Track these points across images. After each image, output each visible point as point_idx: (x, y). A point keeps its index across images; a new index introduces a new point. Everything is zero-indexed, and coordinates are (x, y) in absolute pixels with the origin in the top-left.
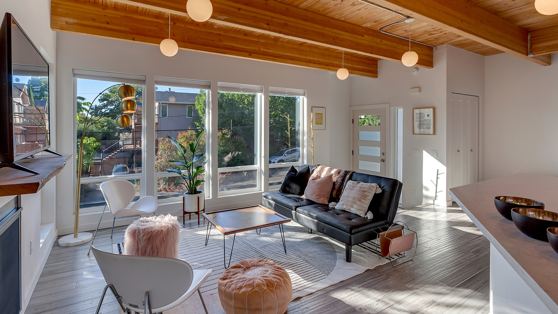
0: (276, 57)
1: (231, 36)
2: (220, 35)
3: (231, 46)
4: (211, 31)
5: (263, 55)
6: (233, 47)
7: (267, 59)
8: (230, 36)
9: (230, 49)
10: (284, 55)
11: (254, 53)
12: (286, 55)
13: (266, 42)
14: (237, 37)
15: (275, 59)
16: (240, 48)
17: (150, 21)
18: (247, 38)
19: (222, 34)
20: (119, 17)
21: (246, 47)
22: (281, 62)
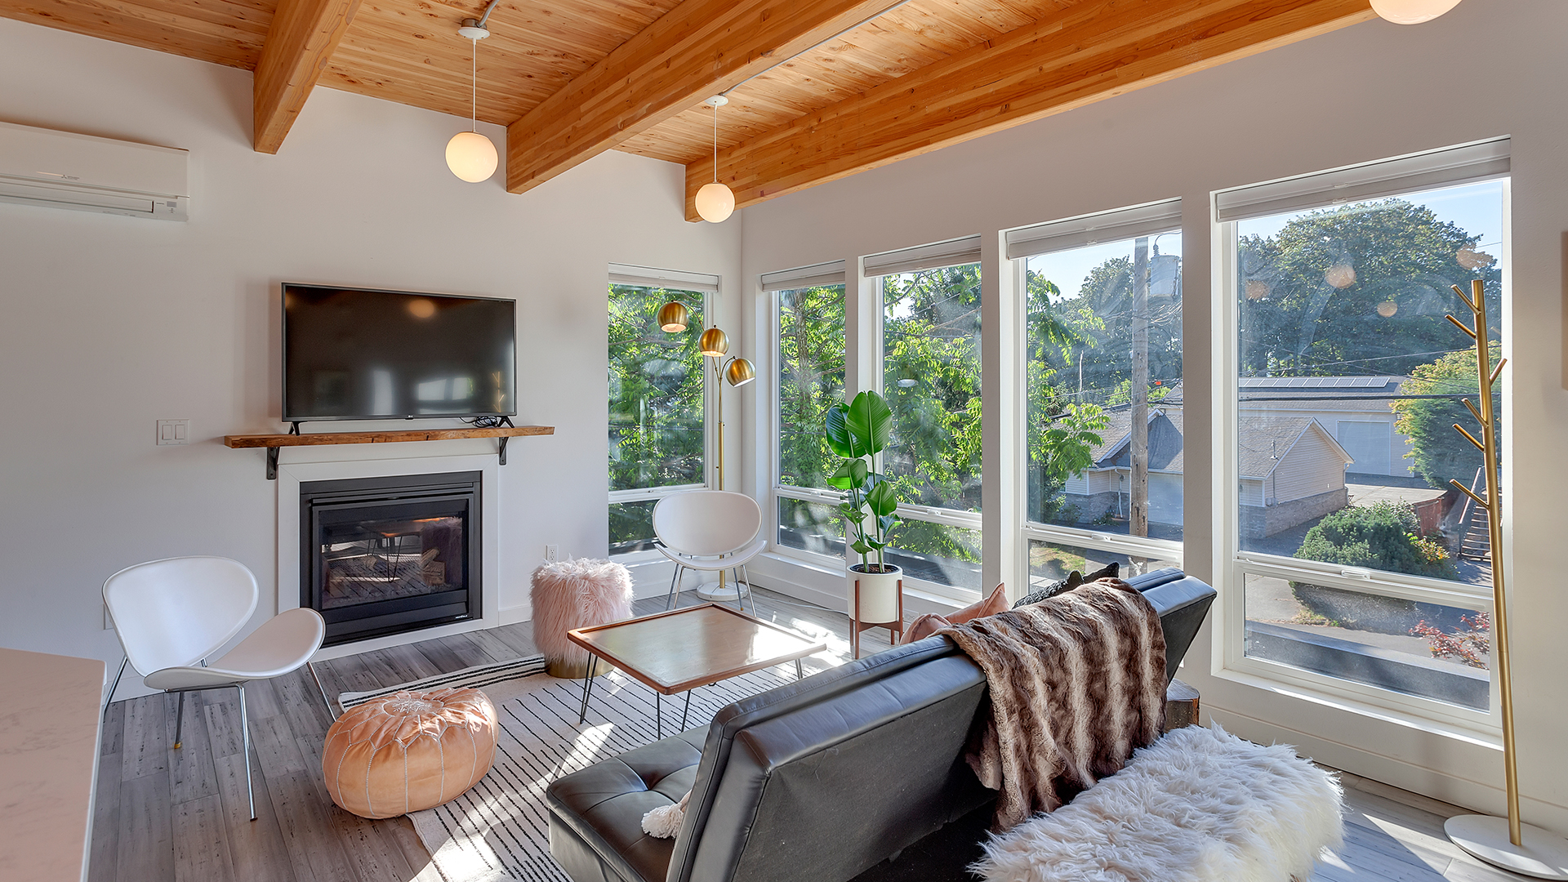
1: (943, 77)
3: (943, 110)
4: (891, 95)
5: (1057, 85)
6: (950, 108)
8: (940, 77)
11: (1019, 96)
12: (1170, 31)
13: (1066, 26)
14: (959, 71)
15: (1115, 77)
16: (971, 102)
18: (993, 54)
20: (744, 158)
21: (991, 89)
22: (1142, 77)
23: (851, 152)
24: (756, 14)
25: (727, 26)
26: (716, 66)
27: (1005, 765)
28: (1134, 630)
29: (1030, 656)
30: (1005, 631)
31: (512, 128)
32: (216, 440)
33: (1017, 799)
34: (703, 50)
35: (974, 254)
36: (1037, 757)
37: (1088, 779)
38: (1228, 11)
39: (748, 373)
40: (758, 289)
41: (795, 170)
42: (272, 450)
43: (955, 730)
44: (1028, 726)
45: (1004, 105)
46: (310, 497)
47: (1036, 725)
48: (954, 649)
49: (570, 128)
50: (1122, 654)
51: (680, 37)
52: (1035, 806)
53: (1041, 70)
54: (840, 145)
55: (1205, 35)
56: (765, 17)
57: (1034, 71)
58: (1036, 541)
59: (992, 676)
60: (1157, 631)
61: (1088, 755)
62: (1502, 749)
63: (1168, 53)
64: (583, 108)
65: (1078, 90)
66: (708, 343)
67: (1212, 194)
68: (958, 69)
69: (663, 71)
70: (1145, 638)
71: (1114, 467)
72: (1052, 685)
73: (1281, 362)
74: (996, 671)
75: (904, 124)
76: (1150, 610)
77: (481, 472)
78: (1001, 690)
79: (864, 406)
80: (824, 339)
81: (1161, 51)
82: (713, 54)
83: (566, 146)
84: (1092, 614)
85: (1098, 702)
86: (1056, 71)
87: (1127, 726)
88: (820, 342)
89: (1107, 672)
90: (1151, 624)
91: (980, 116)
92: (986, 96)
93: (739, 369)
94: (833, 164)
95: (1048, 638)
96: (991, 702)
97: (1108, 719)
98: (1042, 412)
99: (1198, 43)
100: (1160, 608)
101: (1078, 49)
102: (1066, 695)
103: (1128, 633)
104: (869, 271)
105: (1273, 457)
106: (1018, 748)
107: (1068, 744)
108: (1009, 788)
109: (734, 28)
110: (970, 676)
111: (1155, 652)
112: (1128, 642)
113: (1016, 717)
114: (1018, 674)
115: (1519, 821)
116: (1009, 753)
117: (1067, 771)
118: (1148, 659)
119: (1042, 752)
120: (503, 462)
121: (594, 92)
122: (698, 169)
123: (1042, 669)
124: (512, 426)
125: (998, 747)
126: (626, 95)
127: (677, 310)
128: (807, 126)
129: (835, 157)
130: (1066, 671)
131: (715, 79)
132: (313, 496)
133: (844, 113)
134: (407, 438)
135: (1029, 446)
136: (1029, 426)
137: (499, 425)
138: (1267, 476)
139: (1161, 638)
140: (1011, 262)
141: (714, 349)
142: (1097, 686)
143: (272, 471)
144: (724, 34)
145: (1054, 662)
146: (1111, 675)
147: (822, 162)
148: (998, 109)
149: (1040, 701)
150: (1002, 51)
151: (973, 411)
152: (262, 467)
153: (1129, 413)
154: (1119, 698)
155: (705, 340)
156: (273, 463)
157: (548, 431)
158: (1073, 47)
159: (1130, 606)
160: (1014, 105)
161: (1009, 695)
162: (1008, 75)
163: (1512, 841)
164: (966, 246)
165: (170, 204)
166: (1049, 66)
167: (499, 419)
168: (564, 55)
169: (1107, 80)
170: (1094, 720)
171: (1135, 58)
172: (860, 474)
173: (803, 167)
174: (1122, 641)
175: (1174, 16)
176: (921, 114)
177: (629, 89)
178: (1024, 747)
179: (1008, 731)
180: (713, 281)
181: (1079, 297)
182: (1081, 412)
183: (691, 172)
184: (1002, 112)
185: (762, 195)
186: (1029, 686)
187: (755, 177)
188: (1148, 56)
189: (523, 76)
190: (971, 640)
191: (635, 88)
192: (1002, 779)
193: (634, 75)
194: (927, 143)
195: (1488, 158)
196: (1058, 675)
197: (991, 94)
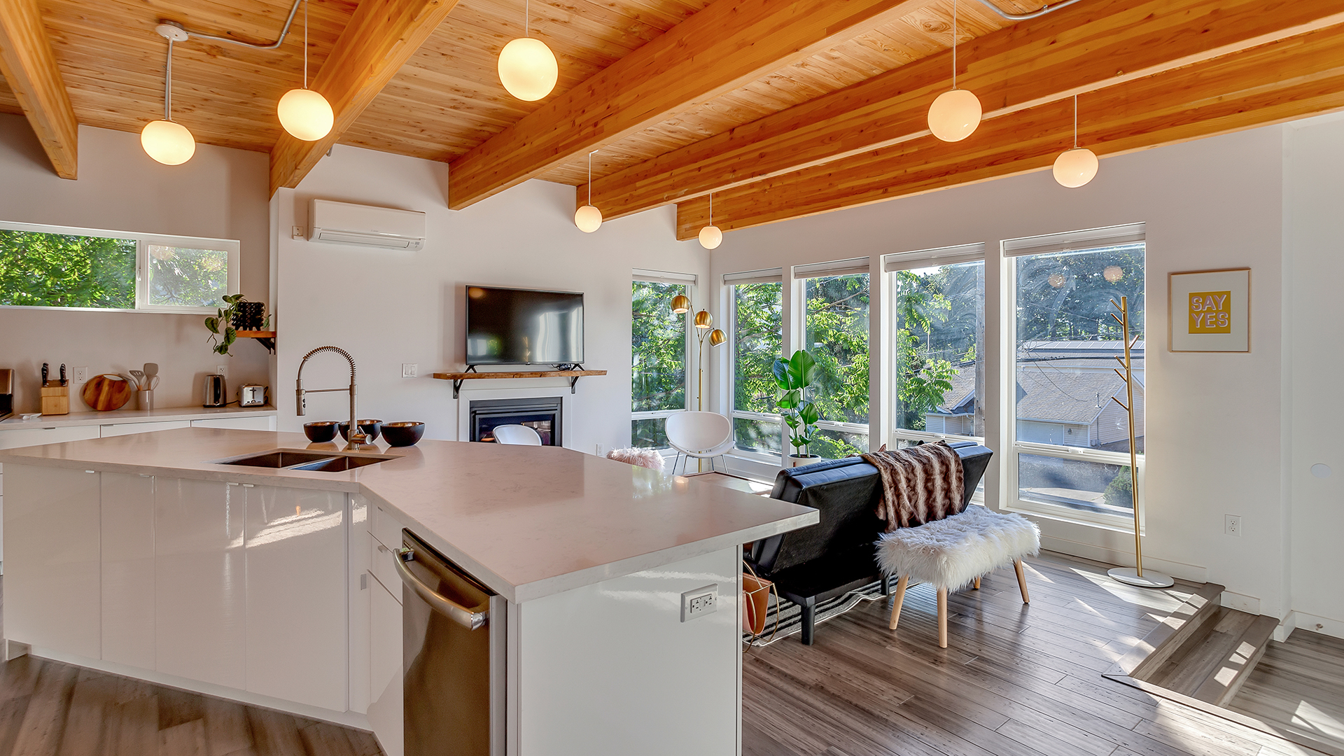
0: (947, 173)
1: (849, 169)
2: (830, 174)
3: (848, 188)
4: (817, 175)
5: (915, 181)
6: (853, 188)
7: (926, 187)
9: (846, 195)
10: (970, 161)
11: (893, 185)
12: (975, 160)
14: (859, 167)
16: (865, 185)
17: (746, 195)
18: (879, 159)
19: (834, 171)
20: (720, 203)
21: (877, 179)
22: (960, 182)
23: (791, 207)
24: (757, 154)
25: (739, 156)
26: (731, 176)
27: (888, 508)
28: (947, 462)
29: (898, 466)
30: (888, 457)
31: (580, 188)
32: (429, 376)
33: (893, 523)
34: (723, 166)
35: (865, 268)
36: (902, 509)
37: (924, 523)
38: (1004, 153)
39: (722, 338)
40: (722, 284)
41: (754, 214)
42: (457, 382)
43: (866, 493)
44: (898, 494)
45: (885, 189)
46: (474, 410)
47: (901, 494)
48: (865, 460)
49: (628, 194)
50: (941, 472)
51: (708, 156)
52: (900, 525)
53: (906, 171)
54: (784, 202)
55: (992, 164)
56: (762, 156)
57: (901, 172)
58: (901, 440)
59: (883, 471)
60: (959, 464)
61: (925, 514)
62: (1134, 533)
63: (974, 171)
64: (638, 184)
65: (926, 185)
66: (700, 320)
67: (1001, 242)
68: (858, 165)
69: (696, 173)
70: (953, 467)
71: (966, 414)
72: (908, 480)
73: (1110, 328)
74: (884, 469)
75: (825, 194)
76: (957, 456)
77: (562, 398)
78: (886, 477)
79: (800, 359)
80: (748, 312)
81: (970, 170)
82: (730, 169)
83: (624, 205)
84: (927, 454)
85: (930, 492)
86: (914, 173)
87: (944, 505)
88: (745, 314)
89: (934, 479)
90: (956, 461)
91: (871, 193)
92: (874, 183)
93: (717, 336)
94: (779, 213)
95: (907, 461)
96: (882, 482)
97: (934, 500)
98: (907, 366)
99: (989, 168)
100: (961, 456)
101: (926, 163)
102: (915, 486)
103: (944, 463)
104: (798, 275)
105: (1097, 406)
106: (893, 502)
107: (915, 507)
108: (890, 518)
109: (743, 158)
110: (874, 471)
111: (958, 474)
112: (944, 467)
113: (892, 489)
114: (894, 472)
115: (1142, 569)
116: (890, 504)
117: (915, 517)
118: (954, 477)
119: (904, 507)
120: (573, 392)
121: (646, 177)
122: (686, 208)
123: (904, 472)
124: (583, 370)
125: (885, 501)
126: (670, 182)
127: (683, 300)
128: (762, 188)
129: (781, 209)
130: (915, 475)
131: (731, 183)
132: (476, 409)
133: (786, 183)
134: (531, 375)
135: (898, 390)
136: (898, 375)
137: (572, 369)
138: (1091, 420)
139: (961, 467)
140: (887, 274)
141: (704, 323)
142: (929, 484)
143: (456, 393)
144: (736, 160)
145: (910, 471)
146: (936, 481)
147: (773, 211)
148: (881, 191)
149: (903, 485)
150: (883, 158)
151: (857, 365)
152: (451, 391)
153: (973, 368)
154: (940, 492)
155: (698, 318)
156: (457, 389)
157: (603, 373)
158: (923, 161)
159: (946, 452)
160: (890, 189)
161: (890, 480)
162: (888, 172)
163: (1138, 575)
164: (860, 263)
165: (417, 243)
166: (910, 170)
167: (573, 366)
168: (632, 156)
169: (941, 181)
170: (927, 499)
171: (957, 171)
172: (796, 399)
173: (759, 213)
174: (941, 466)
175: (976, 152)
176: (835, 189)
177: (672, 179)
178: (896, 503)
179: (889, 495)
180: (693, 278)
181: (939, 273)
182: (934, 365)
183: (680, 209)
184: (884, 193)
185: (732, 228)
186: (899, 478)
187: (727, 217)
188: (963, 171)
189: (603, 165)
190: (873, 458)
191: (676, 179)
192: (887, 514)
193: (676, 172)
194: (839, 206)
195: (1137, 232)
196: (911, 476)
197: (877, 182)
